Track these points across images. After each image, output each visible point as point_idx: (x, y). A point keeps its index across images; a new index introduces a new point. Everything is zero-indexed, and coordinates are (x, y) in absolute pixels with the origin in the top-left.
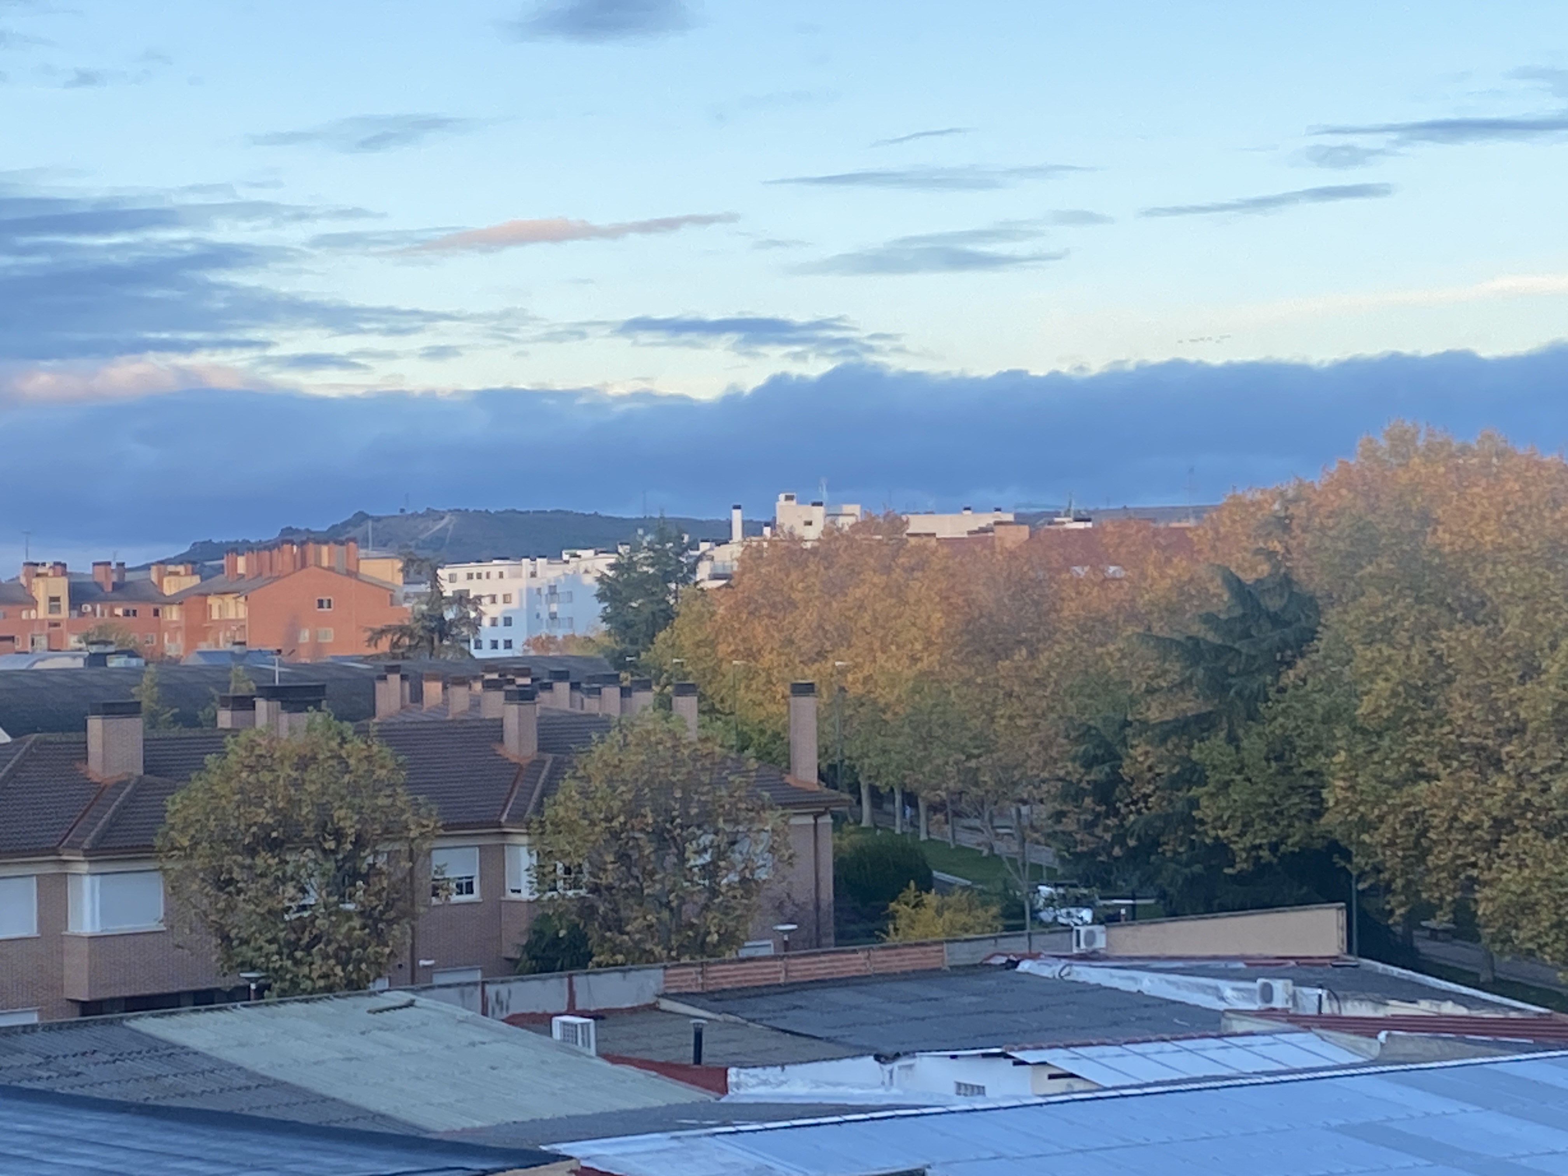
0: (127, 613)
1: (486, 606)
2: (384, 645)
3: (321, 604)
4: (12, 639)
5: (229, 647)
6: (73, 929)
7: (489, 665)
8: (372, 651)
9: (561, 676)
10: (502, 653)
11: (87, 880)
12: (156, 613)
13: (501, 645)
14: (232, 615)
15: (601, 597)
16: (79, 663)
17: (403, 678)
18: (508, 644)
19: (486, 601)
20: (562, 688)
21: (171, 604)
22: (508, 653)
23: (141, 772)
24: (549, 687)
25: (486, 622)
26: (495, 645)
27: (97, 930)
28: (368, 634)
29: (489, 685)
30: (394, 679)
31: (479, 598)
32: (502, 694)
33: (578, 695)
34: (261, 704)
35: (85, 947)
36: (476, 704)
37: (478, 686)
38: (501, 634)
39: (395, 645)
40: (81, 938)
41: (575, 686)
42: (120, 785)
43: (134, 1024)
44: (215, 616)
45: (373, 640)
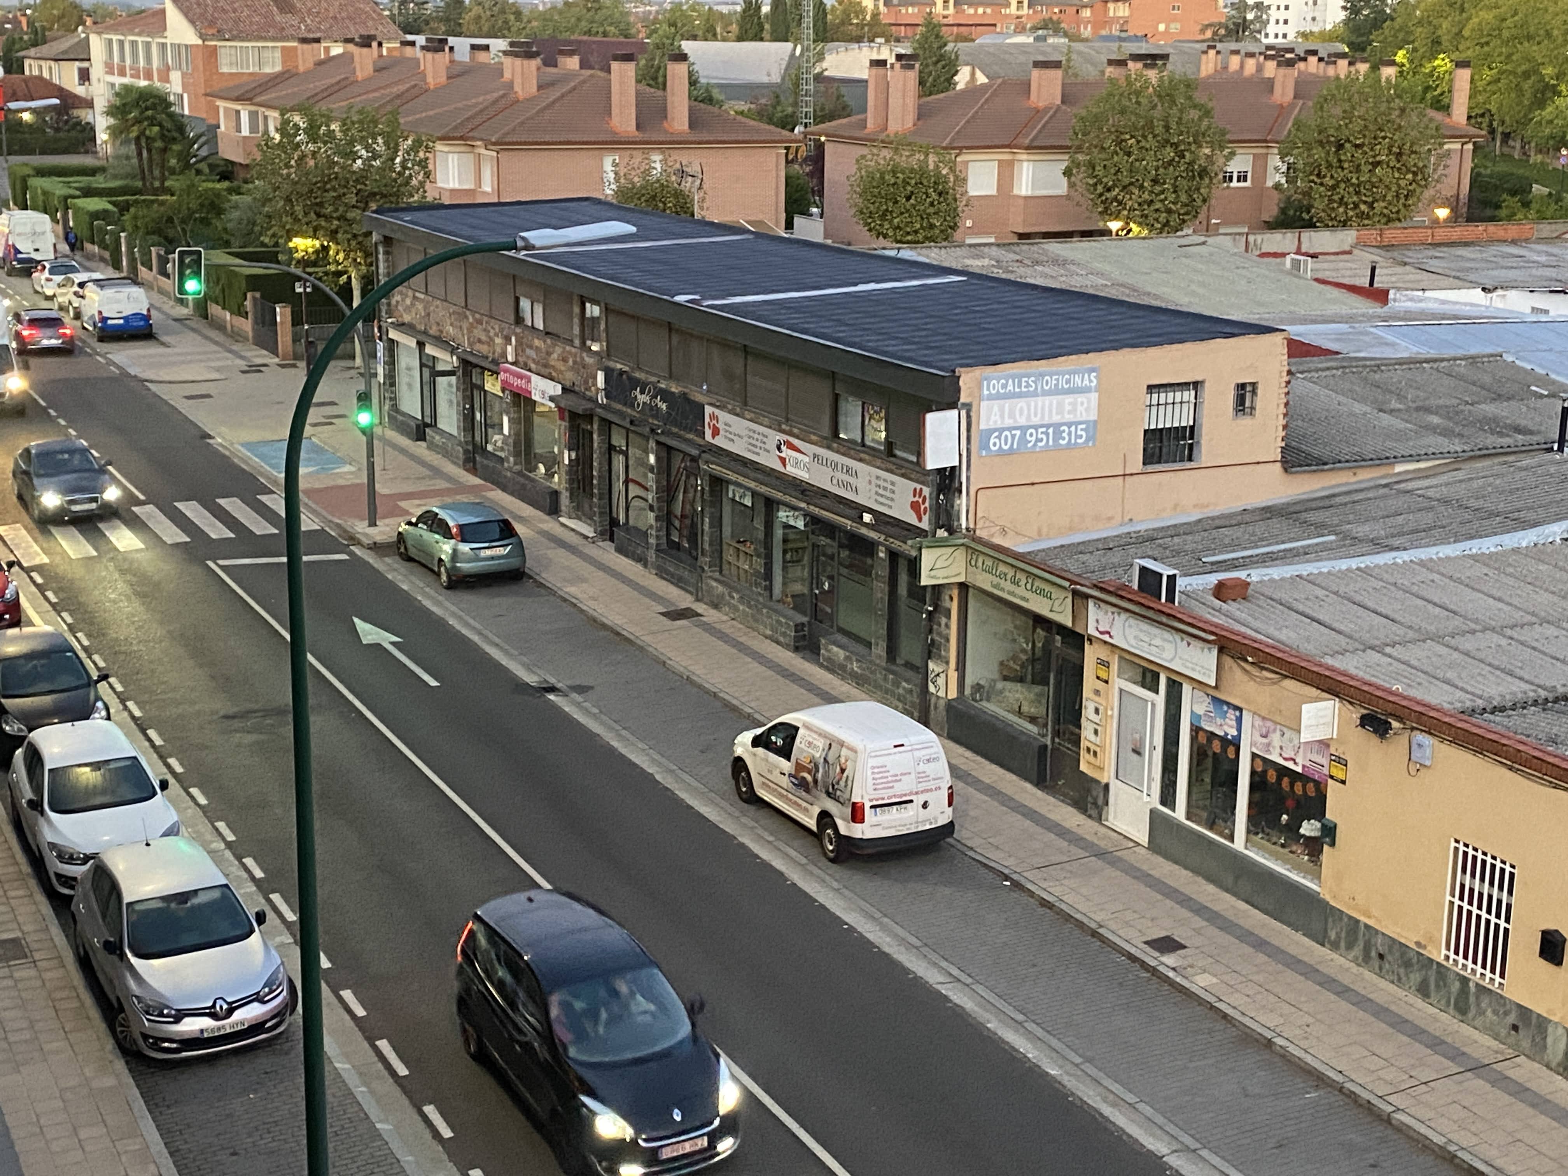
0: (1061, 11)
1: (1274, 14)
2: (1209, 34)
3: (1174, 8)
4: (995, 25)
5: (1118, 33)
6: (1016, 192)
7: (1269, 47)
8: (1202, 37)
9: (1314, 53)
10: (1280, 40)
11: (1025, 164)
12: (1078, 12)
13: (1280, 36)
14: (1121, 14)
15: (1344, 8)
16: (1031, 40)
17: (1218, 52)
18: (1285, 36)
19: (1273, 8)
20: (1313, 60)
21: (1086, 7)
22: (1284, 41)
23: (1059, 102)
24: (1305, 59)
25: (1272, 21)
26: (1276, 36)
27: (1029, 193)
28: (1200, 27)
29: (1267, 58)
30: (1212, 53)
31: (1269, 7)
32: (1275, 63)
33: (1322, 64)
34: (1131, 64)
35: (1021, 202)
36: (1260, 68)
37: (1262, 58)
38: (1281, 29)
39: (1215, 33)
40: (1019, 197)
41: (1321, 60)
42: (1047, 109)
43: (1045, 246)
44: (1111, 14)
45: (1203, 31)
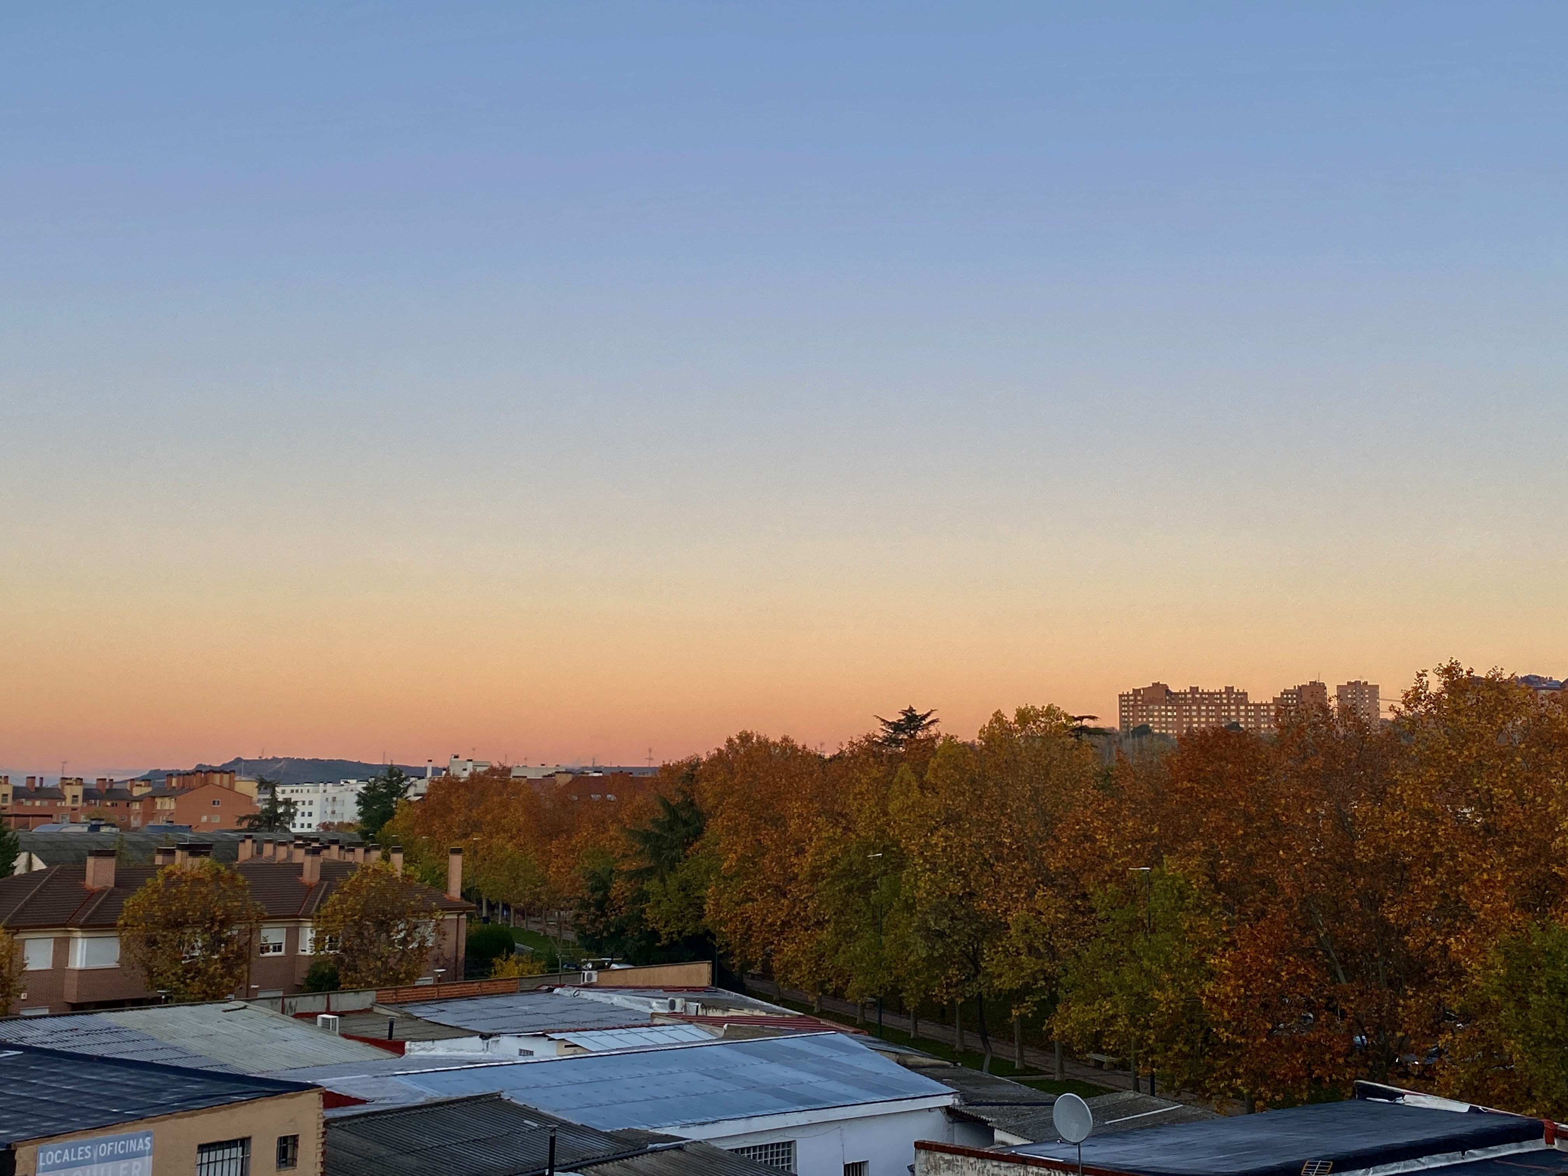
0: (112, 805)
1: (299, 806)
2: (245, 825)
3: (214, 803)
4: (51, 816)
5: (164, 824)
6: (71, 966)
7: (298, 837)
8: (239, 827)
9: (335, 842)
10: (306, 830)
11: (80, 941)
12: (128, 805)
13: (306, 826)
14: (167, 808)
15: (358, 803)
16: (86, 829)
17: (254, 841)
18: (310, 826)
19: (300, 804)
20: (335, 848)
21: (136, 801)
22: (309, 830)
23: (112, 886)
24: (328, 848)
25: (299, 814)
26: (302, 826)
27: (83, 967)
28: (237, 819)
29: (298, 846)
30: (249, 842)
31: (296, 802)
32: (303, 851)
33: (342, 852)
34: (179, 853)
35: (76, 974)
36: (290, 855)
37: (292, 846)
38: (306, 820)
39: (250, 825)
40: (74, 970)
41: (341, 848)
42: (102, 891)
43: (100, 1015)
44: (159, 807)
45: (240, 822)
